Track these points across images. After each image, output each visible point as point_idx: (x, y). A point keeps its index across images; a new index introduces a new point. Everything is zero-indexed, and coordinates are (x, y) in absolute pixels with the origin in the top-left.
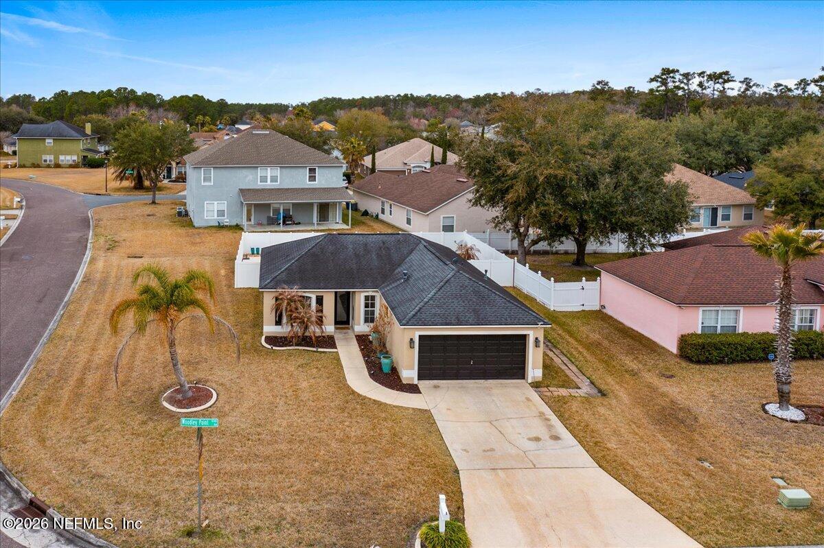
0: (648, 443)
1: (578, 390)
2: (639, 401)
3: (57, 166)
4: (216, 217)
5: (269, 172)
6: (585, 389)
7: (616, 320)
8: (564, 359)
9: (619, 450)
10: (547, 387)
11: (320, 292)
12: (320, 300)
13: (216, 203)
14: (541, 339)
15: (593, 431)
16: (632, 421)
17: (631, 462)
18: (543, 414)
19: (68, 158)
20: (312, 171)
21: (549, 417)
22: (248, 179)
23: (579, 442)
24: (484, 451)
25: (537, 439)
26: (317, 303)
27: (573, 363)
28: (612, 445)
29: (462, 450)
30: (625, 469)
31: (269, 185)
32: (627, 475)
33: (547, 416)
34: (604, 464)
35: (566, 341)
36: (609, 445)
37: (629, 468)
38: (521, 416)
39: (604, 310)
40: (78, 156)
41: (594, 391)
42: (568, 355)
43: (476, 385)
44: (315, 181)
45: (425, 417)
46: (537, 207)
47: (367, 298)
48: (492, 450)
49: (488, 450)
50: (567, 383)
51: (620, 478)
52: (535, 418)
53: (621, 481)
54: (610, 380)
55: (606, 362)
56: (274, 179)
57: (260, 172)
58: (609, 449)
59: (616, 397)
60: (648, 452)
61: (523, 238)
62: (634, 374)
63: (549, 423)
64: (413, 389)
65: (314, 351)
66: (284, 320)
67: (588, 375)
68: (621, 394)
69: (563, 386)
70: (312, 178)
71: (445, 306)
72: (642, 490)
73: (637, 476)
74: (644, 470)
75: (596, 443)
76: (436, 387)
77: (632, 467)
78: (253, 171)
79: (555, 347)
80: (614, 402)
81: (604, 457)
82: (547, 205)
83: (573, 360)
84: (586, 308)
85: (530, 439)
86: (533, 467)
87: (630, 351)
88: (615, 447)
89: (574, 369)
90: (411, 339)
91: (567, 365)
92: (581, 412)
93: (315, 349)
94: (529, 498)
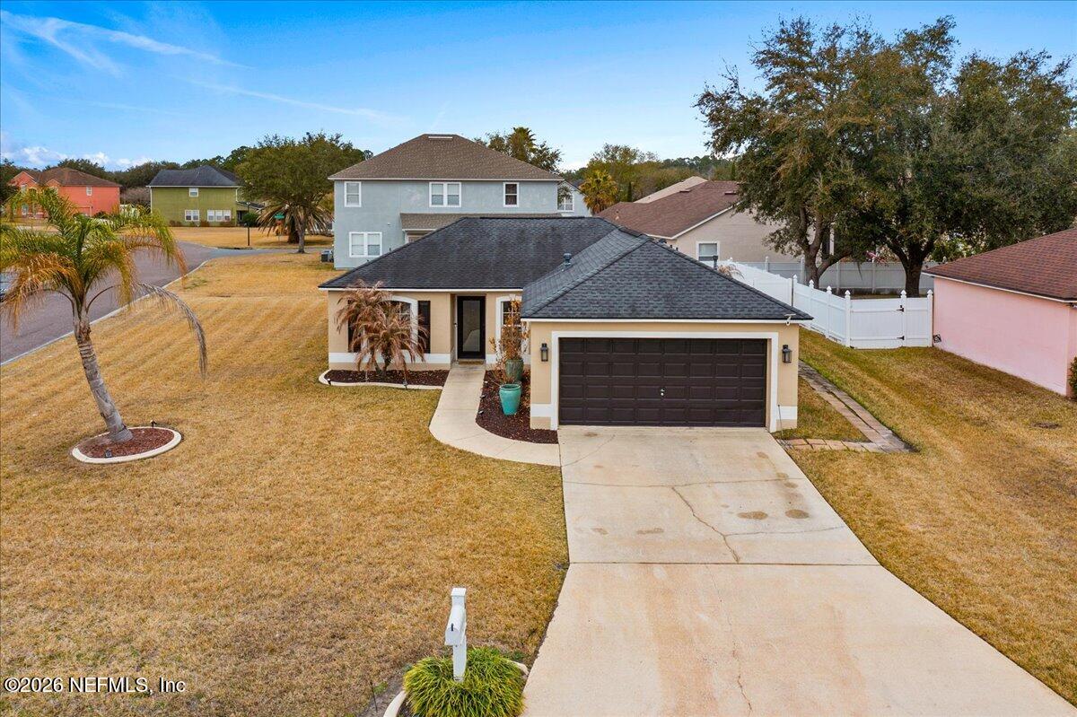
0: (994, 524)
1: (865, 445)
2: (984, 459)
3: (205, 224)
4: (366, 255)
5: (445, 190)
6: (880, 440)
7: (959, 357)
8: (852, 404)
9: (928, 535)
10: (805, 438)
11: (426, 294)
12: (424, 308)
13: (366, 234)
14: (795, 348)
15: (878, 504)
16: (963, 489)
17: (952, 556)
18: (785, 476)
19: (219, 213)
20: (511, 188)
21: (795, 482)
22: (413, 199)
23: (847, 522)
24: (640, 532)
25: (760, 516)
26: (420, 312)
27: (866, 408)
28: (916, 526)
29: (594, 530)
30: (936, 568)
31: (446, 209)
32: (940, 579)
33: (790, 481)
34: (893, 560)
35: (861, 380)
36: (909, 527)
37: (945, 566)
38: (737, 479)
39: (938, 345)
40: (232, 211)
41: (897, 445)
42: (860, 398)
43: (669, 434)
44: (516, 203)
45: (546, 477)
46: (827, 182)
47: (507, 306)
48: (659, 531)
49: (648, 532)
50: (847, 432)
51: (924, 585)
52: (766, 483)
53: (924, 591)
54: (933, 431)
55: (927, 407)
56: (453, 200)
57: (432, 189)
58: (906, 534)
59: (939, 454)
60: (992, 540)
61: (812, 253)
62: (980, 423)
63: (792, 491)
64: (548, 437)
65: (403, 389)
66: (365, 345)
67: (890, 424)
68: (950, 449)
69: (836, 437)
70: (511, 200)
71: (613, 290)
72: (972, 609)
73: (961, 582)
74: (978, 572)
75: (880, 524)
76: (589, 435)
77: (954, 565)
78: (421, 187)
79: (839, 389)
80: (933, 461)
81: (892, 547)
82: (844, 176)
83: (867, 404)
84: (908, 343)
85: (744, 516)
86: (734, 561)
87: (978, 393)
88: (921, 530)
89: (866, 416)
90: (544, 345)
91: (853, 411)
92: (860, 473)
93: (402, 386)
94: (704, 618)
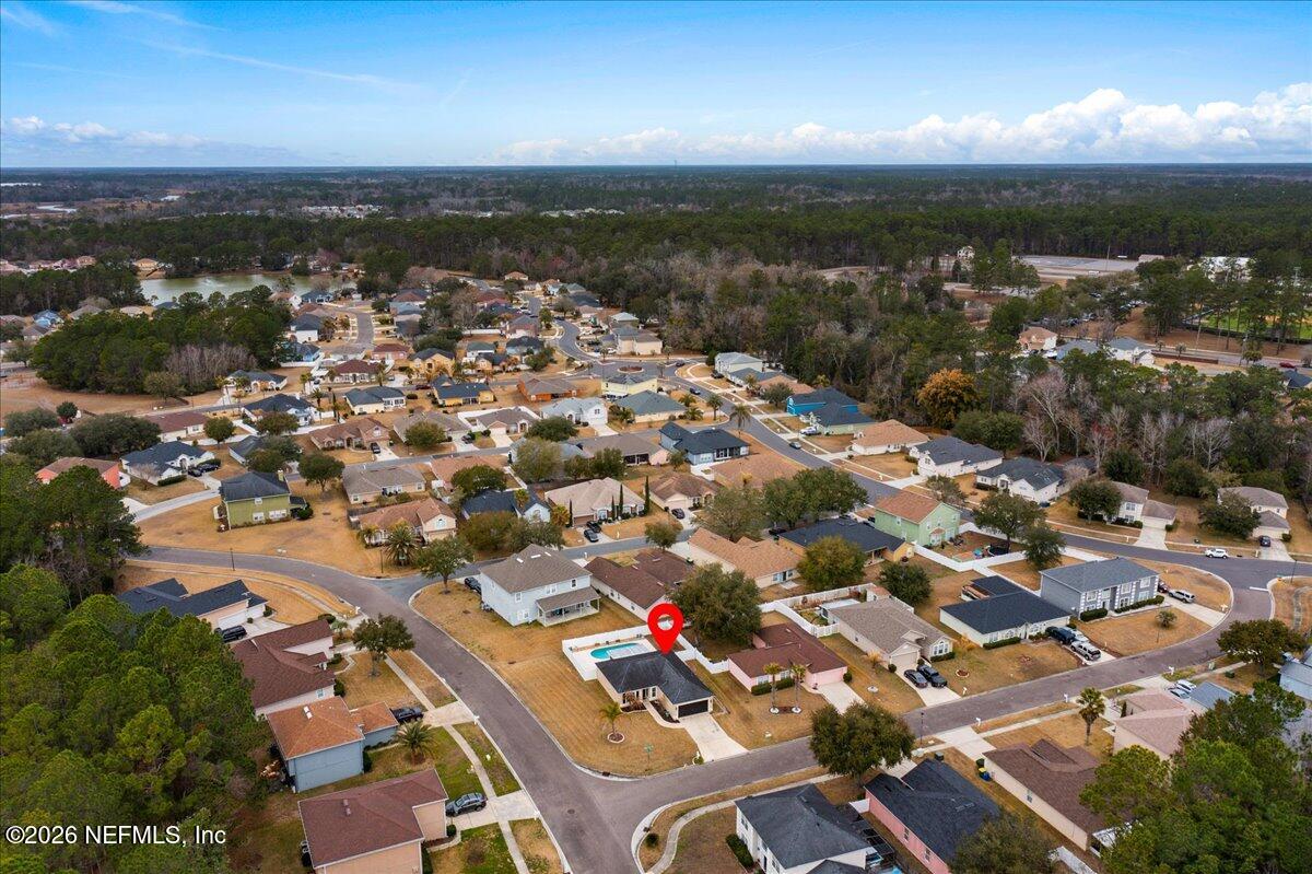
1: (723, 713)
2: (739, 713)
3: (269, 522)
4: (524, 618)
5: (551, 587)
10: (714, 713)
13: (523, 611)
16: (739, 721)
19: (278, 512)
20: (574, 581)
22: (540, 593)
31: (551, 594)
38: (708, 725)
39: (729, 673)
40: (287, 510)
41: (728, 712)
43: (694, 716)
45: (684, 731)
48: (703, 735)
52: (712, 727)
54: (732, 706)
56: (554, 590)
57: (546, 588)
62: (739, 702)
63: (715, 723)
64: (677, 721)
65: (640, 712)
67: (726, 706)
68: (734, 711)
69: (718, 712)
70: (574, 585)
76: (686, 720)
78: (542, 588)
80: (733, 714)
84: (725, 672)
89: (722, 704)
90: (674, 705)
92: (725, 720)
